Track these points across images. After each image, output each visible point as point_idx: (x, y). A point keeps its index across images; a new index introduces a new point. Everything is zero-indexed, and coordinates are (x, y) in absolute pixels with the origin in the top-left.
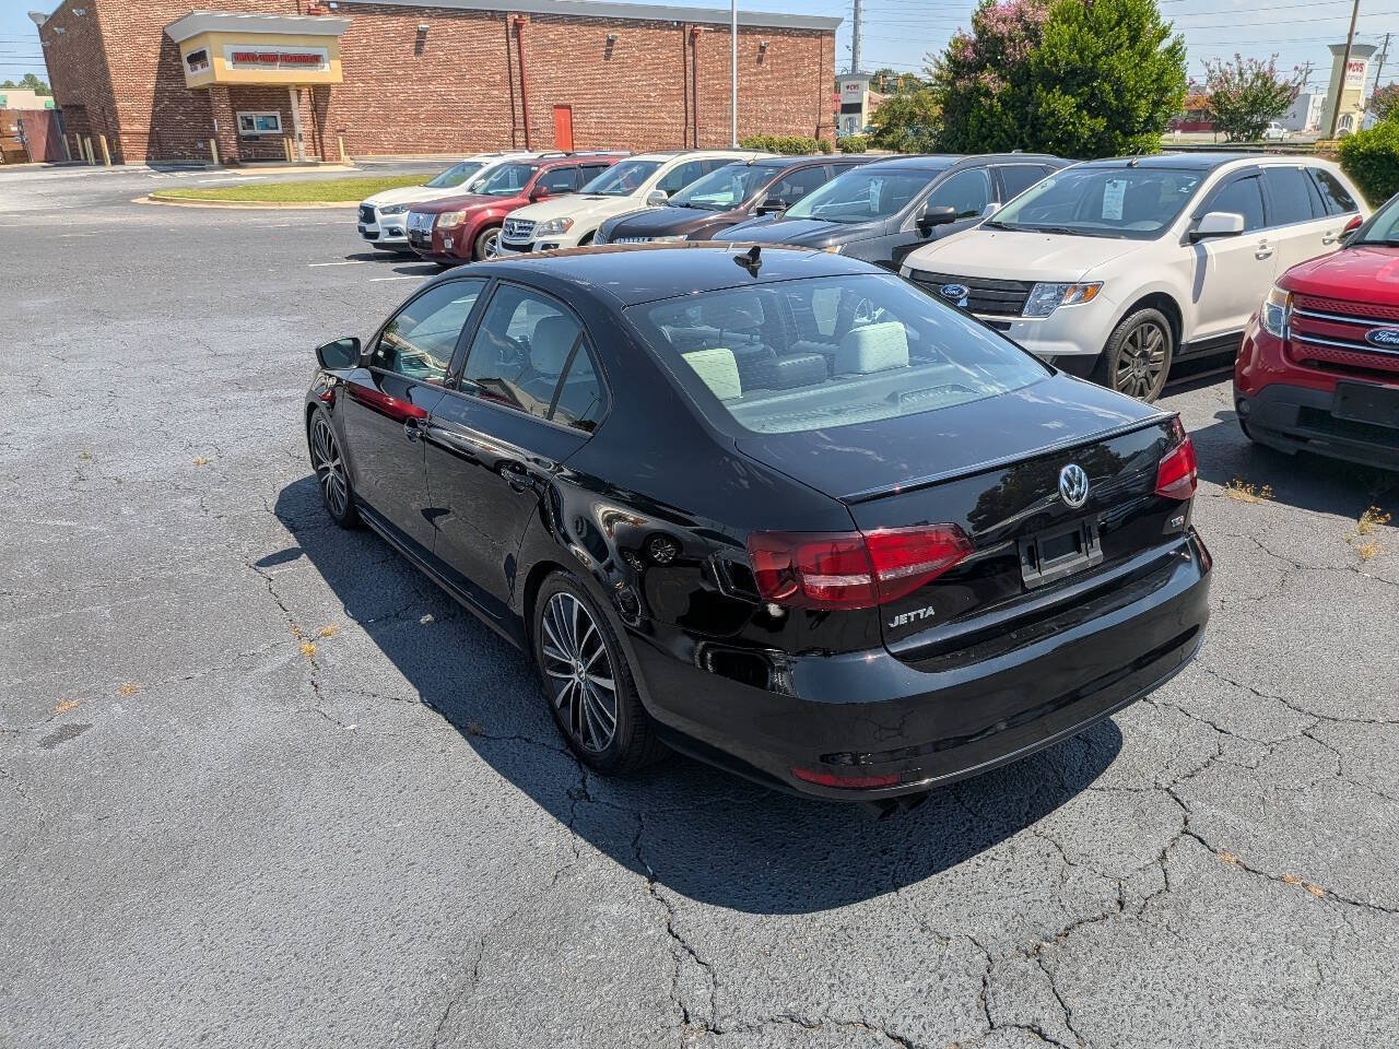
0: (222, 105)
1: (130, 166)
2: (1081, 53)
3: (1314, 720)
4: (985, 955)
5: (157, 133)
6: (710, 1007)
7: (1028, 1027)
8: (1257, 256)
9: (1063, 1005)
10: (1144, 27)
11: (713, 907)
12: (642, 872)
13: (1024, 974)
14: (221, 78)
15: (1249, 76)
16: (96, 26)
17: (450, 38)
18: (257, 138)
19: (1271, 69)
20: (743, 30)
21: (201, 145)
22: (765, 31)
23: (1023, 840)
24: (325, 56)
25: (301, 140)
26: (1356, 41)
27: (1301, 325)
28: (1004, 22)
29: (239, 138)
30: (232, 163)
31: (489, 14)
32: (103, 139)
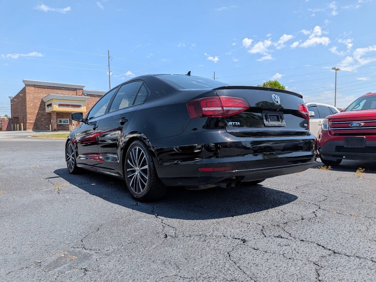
0: (54, 117)
1: (28, 131)
4: (262, 226)
5: (36, 123)
6: (174, 234)
9: (288, 233)
12: (154, 215)
13: (275, 228)
14: (55, 109)
16: (25, 98)
18: (62, 125)
21: (47, 126)
23: (271, 210)
24: (82, 105)
25: (74, 125)
29: (57, 125)
30: (55, 130)
32: (22, 124)
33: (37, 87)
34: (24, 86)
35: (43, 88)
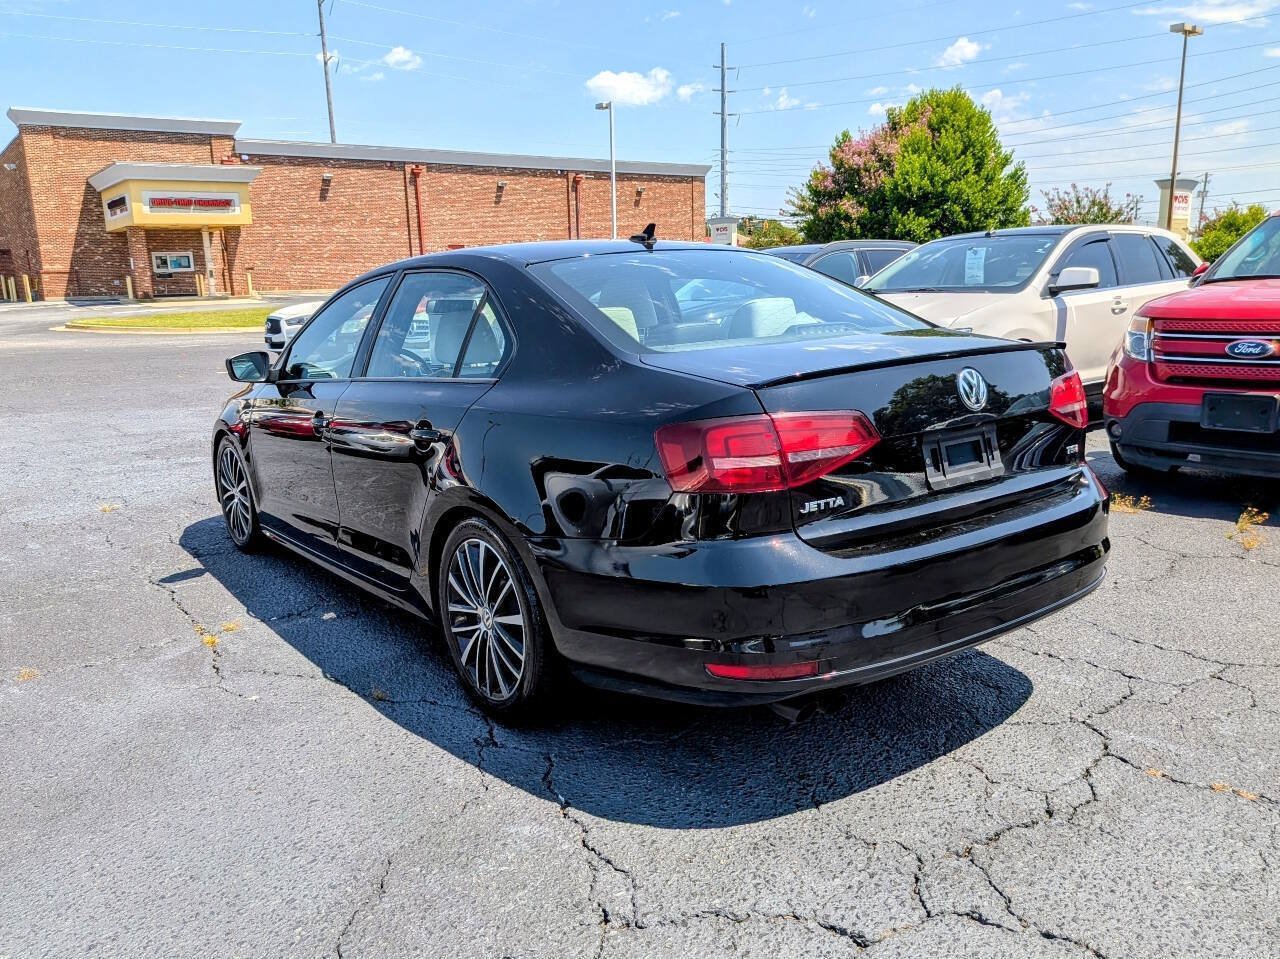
0: (138, 246)
1: (49, 301)
2: (931, 179)
3: (1220, 667)
4: (915, 857)
5: (76, 272)
6: (630, 906)
7: (967, 914)
8: (1113, 310)
9: (1001, 894)
10: (987, 156)
11: (628, 824)
12: (556, 800)
13: (957, 870)
14: (138, 221)
15: (1085, 202)
16: (25, 179)
17: (354, 186)
18: (170, 275)
19: (1106, 196)
20: (621, 177)
21: (117, 282)
22: (640, 177)
23: (944, 765)
24: (237, 201)
25: (211, 275)
26: (1177, 178)
27: (1165, 346)
28: (859, 155)
29: (153, 275)
30: (146, 297)
31: (389, 165)
32: (26, 278)
33: (66, 137)
34: (15, 132)
35: (87, 138)
